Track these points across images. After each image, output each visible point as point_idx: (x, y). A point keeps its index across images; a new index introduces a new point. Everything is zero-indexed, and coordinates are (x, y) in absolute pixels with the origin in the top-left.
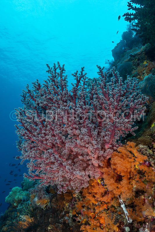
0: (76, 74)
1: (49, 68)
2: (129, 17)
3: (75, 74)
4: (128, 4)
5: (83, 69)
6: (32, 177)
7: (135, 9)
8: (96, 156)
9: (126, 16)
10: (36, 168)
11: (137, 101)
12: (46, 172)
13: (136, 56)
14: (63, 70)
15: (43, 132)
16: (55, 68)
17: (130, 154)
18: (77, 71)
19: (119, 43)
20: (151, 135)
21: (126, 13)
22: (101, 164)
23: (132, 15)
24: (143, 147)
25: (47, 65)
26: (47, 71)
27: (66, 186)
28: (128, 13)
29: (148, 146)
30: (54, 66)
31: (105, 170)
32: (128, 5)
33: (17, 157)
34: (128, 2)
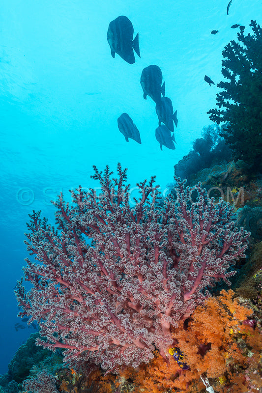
0: (143, 185)
1: (97, 172)
2: (217, 115)
3: (141, 185)
4: (216, 96)
5: (153, 178)
6: (52, 343)
7: (227, 105)
8: (168, 311)
9: (212, 114)
10: (62, 329)
11: (235, 234)
12: (82, 332)
13: (219, 178)
14: (124, 176)
15: (84, 265)
16: (107, 173)
17: (223, 310)
18: (145, 181)
19: (189, 155)
20: (256, 286)
21: (213, 110)
22: (176, 325)
23: (222, 113)
24: (243, 301)
25: (94, 167)
26: (91, 177)
27: (115, 358)
28: (216, 109)
29: (252, 301)
30: (105, 170)
31: (182, 333)
32: (216, 99)
33: (21, 314)
34: (217, 94)
